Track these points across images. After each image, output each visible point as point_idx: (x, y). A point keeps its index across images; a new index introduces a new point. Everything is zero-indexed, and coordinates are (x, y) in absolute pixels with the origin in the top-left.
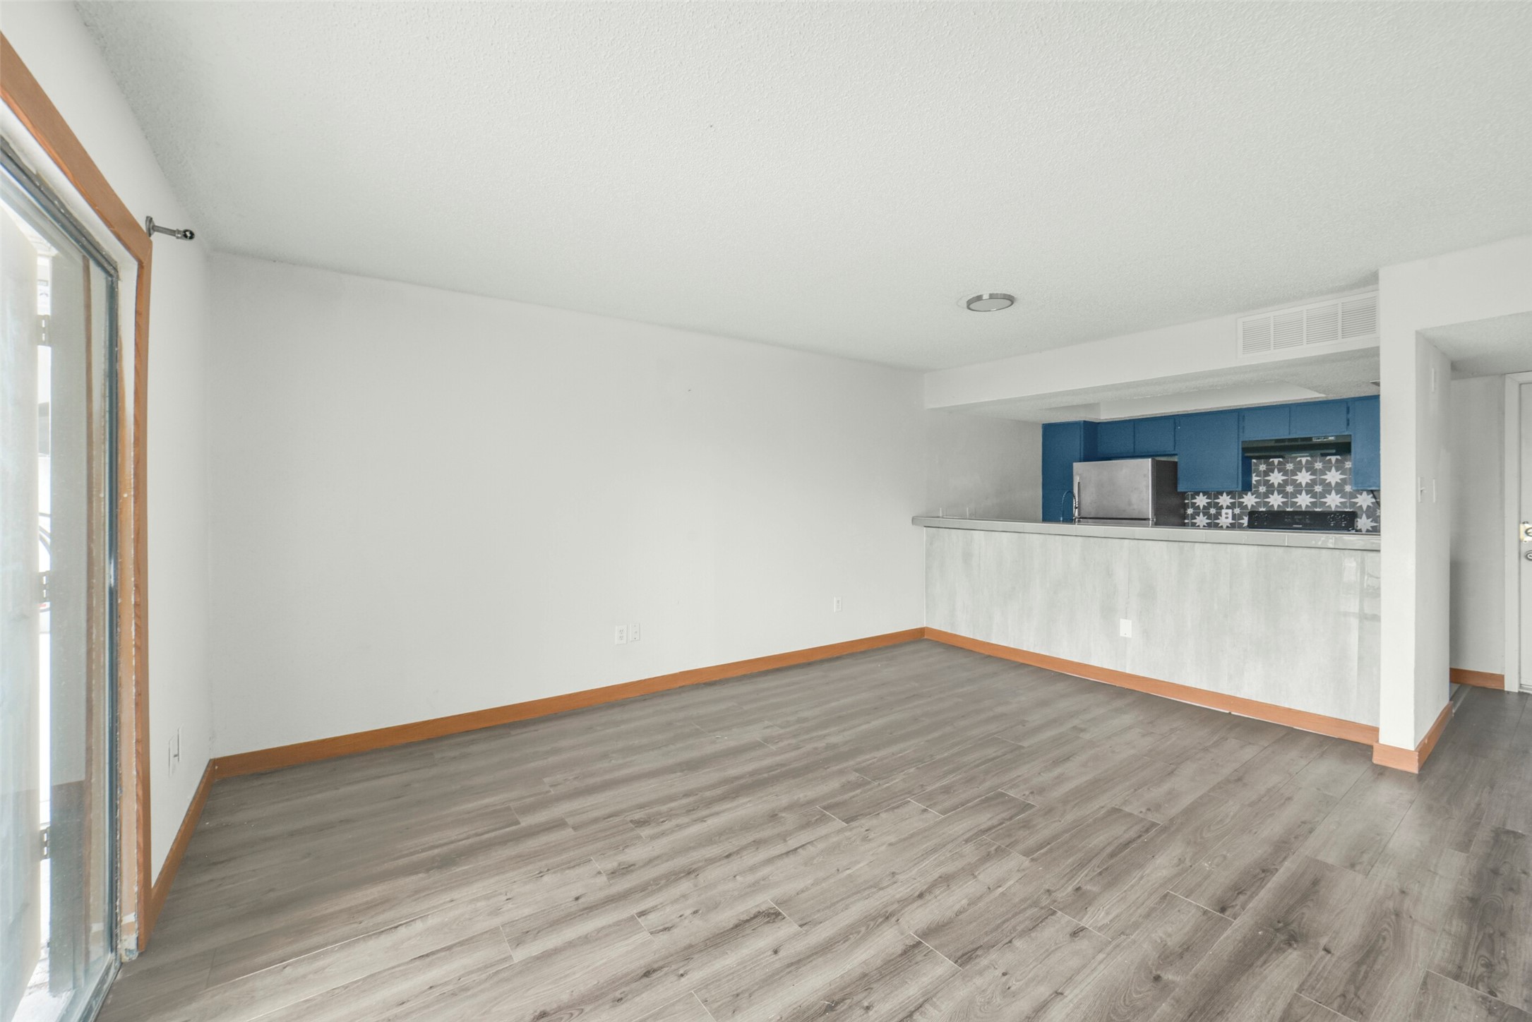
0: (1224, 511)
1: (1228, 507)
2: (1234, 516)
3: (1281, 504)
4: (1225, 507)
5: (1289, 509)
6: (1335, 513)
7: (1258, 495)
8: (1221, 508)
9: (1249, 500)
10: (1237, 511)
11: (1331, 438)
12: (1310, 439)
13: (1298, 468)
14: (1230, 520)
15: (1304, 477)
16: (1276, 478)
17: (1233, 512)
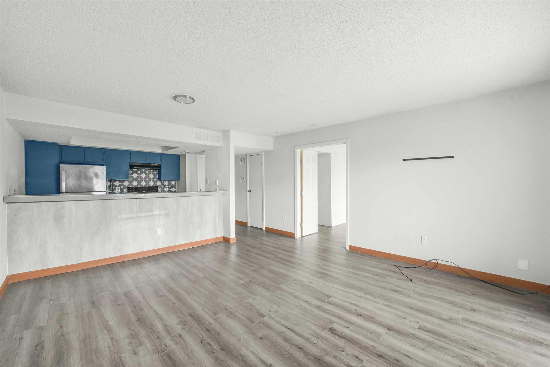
0: (117, 187)
1: (118, 186)
2: (121, 189)
3: (137, 185)
4: (117, 186)
5: (139, 186)
6: (152, 187)
7: (130, 182)
8: (116, 186)
9: (126, 183)
10: (122, 187)
11: (156, 164)
12: (151, 164)
13: (142, 173)
14: (119, 191)
15: (143, 176)
16: (135, 176)
17: (120, 188)
